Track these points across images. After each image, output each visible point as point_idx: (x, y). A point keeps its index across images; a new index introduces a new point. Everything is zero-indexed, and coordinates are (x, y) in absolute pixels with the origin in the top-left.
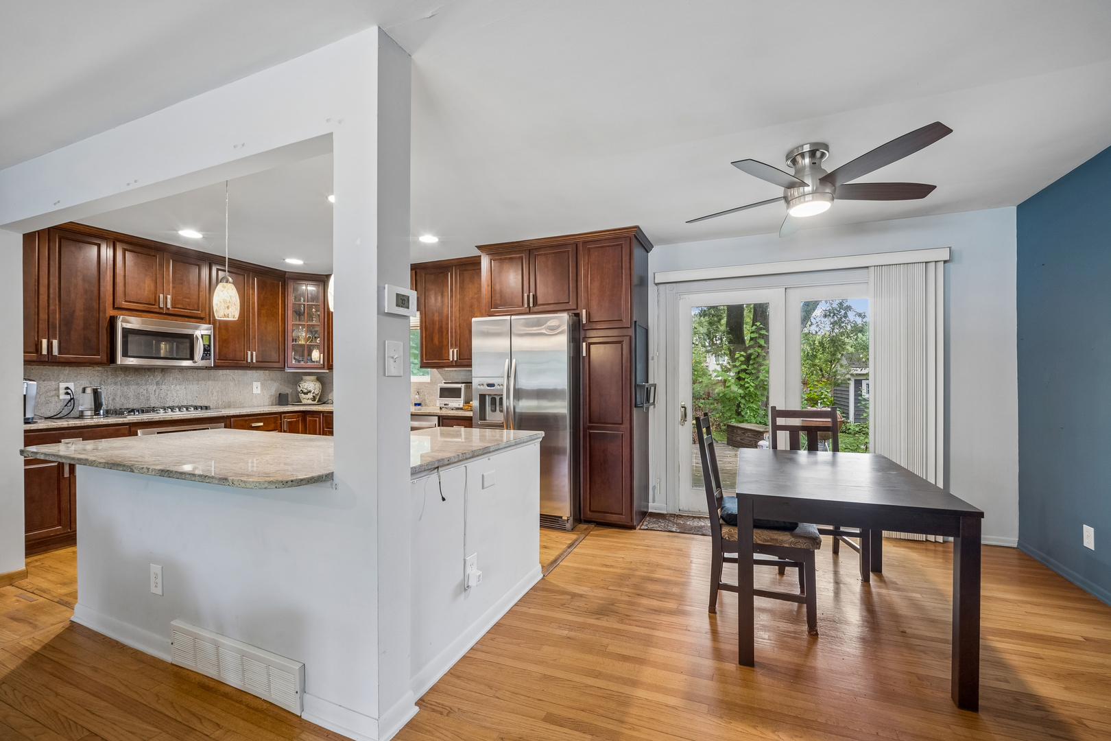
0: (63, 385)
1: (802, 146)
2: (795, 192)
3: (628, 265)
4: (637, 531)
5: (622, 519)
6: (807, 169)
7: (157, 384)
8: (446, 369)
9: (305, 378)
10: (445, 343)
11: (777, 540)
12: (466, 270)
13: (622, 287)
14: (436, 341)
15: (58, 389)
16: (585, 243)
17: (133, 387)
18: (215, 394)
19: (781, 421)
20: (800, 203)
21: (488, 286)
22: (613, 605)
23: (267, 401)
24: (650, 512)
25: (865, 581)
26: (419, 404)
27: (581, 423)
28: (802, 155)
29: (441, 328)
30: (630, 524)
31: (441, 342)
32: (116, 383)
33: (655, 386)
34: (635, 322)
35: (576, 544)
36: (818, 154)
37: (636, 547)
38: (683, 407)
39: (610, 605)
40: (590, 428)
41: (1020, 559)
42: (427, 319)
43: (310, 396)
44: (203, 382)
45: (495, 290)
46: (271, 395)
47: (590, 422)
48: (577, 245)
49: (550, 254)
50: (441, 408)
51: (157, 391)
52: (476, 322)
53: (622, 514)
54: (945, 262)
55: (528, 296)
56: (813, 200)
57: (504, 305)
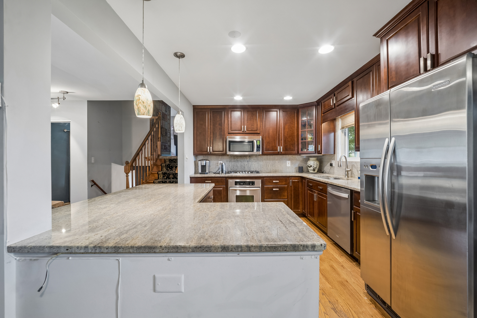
0: (219, 162)
7: (248, 162)
9: (311, 159)
15: (218, 163)
17: (240, 163)
18: (270, 166)
21: (385, 67)
23: (294, 170)
32: (234, 161)
43: (312, 168)
44: (265, 161)
45: (391, 69)
46: (296, 167)
51: (248, 164)
52: (362, 107)
55: (426, 60)
57: (399, 80)
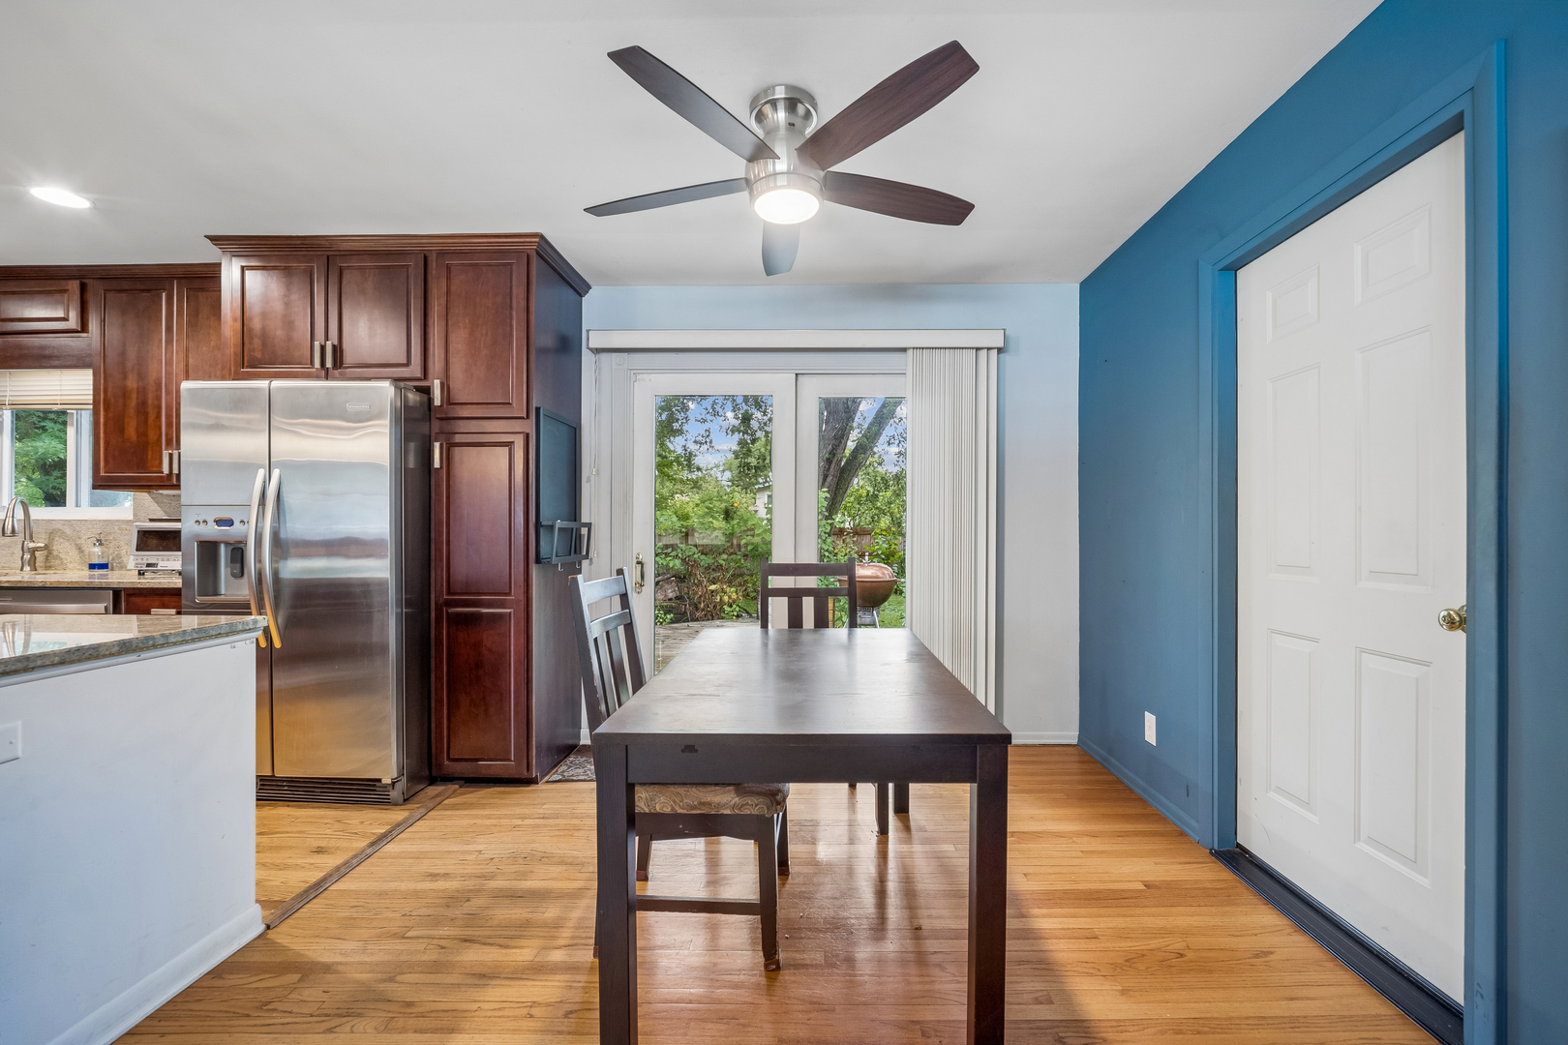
1: (773, 88)
2: (760, 169)
3: (523, 304)
4: (541, 786)
5: (509, 766)
6: (782, 132)
8: (161, 491)
10: (152, 436)
11: (710, 804)
12: (202, 290)
13: (511, 343)
14: (131, 432)
16: (441, 254)
19: (776, 582)
20: (769, 189)
21: (235, 320)
22: (391, 980)
24: (583, 746)
25: (881, 834)
26: (104, 566)
27: (433, 596)
28: (774, 103)
29: (142, 406)
30: (525, 774)
31: (142, 434)
33: (589, 526)
34: (538, 410)
35: (395, 833)
36: (801, 109)
37: (519, 822)
38: (638, 563)
39: (385, 981)
40: (449, 604)
41: (1079, 762)
42: (110, 385)
45: (251, 330)
47: (449, 593)
48: (426, 258)
49: (371, 268)
50: (141, 573)
52: (190, 390)
53: (510, 760)
54: (1000, 350)
55: (323, 348)
56: (788, 186)
57: (272, 362)
